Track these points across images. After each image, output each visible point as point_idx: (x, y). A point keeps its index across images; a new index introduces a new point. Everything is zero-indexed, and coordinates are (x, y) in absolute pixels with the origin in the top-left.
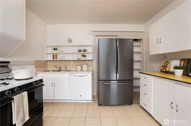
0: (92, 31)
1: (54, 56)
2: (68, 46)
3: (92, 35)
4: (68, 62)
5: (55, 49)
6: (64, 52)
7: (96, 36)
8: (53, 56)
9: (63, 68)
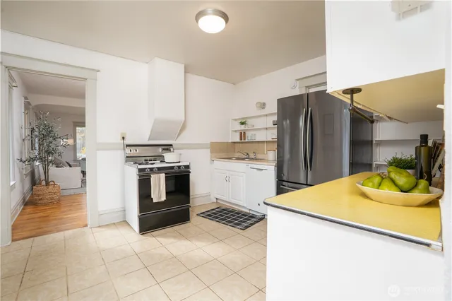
0: (298, 80)
1: (243, 135)
2: (260, 116)
3: (298, 87)
4: (260, 145)
5: (242, 123)
6: (255, 128)
7: (307, 87)
8: (241, 133)
9: (252, 156)
